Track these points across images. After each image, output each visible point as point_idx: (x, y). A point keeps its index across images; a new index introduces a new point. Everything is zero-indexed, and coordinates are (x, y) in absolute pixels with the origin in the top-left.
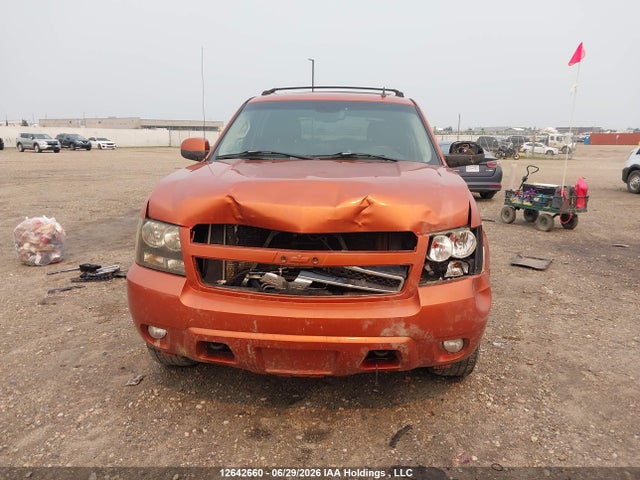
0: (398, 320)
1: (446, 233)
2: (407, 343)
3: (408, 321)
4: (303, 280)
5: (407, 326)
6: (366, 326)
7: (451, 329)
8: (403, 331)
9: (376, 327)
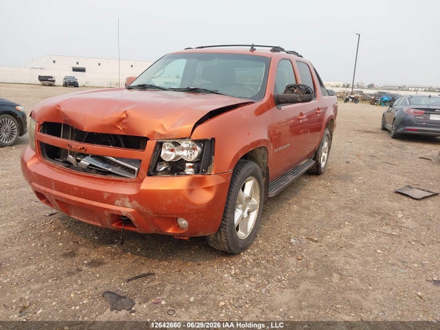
0: (124, 196)
1: (172, 141)
2: (132, 213)
3: (131, 197)
4: (85, 162)
5: (130, 201)
6: (105, 197)
7: (164, 208)
8: (128, 204)
9: (112, 199)
